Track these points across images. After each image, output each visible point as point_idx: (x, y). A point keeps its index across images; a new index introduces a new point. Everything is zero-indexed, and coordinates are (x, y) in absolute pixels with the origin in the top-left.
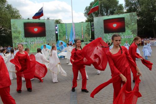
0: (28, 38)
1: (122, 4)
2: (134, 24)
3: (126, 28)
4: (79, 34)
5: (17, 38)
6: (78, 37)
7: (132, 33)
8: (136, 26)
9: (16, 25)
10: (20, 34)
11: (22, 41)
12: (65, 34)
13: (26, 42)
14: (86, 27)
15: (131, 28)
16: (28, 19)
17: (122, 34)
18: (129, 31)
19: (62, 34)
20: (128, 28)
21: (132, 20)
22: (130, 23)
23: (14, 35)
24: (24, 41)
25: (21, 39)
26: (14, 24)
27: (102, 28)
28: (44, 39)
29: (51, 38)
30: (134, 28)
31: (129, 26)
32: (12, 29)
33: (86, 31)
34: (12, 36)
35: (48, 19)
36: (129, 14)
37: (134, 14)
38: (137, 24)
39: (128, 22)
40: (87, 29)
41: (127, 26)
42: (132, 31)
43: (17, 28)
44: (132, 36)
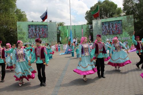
0: (32, 39)
1: (121, 8)
2: (131, 26)
3: (123, 30)
4: (79, 35)
5: (22, 38)
6: (78, 38)
7: (129, 35)
8: (133, 28)
9: (21, 27)
10: (24, 35)
11: (26, 42)
12: (67, 35)
13: (30, 42)
14: (86, 29)
15: (128, 30)
16: (32, 21)
17: (119, 36)
18: (126, 33)
19: (63, 36)
20: (126, 30)
21: (129, 22)
22: (127, 25)
23: (19, 36)
24: (28, 41)
25: (26, 39)
26: (19, 26)
27: (100, 30)
28: (46, 40)
29: (53, 39)
30: (130, 30)
31: (126, 28)
32: (18, 30)
33: (86, 33)
34: (18, 37)
35: (51, 21)
36: (126, 17)
37: (131, 17)
38: (134, 26)
39: (125, 24)
40: (87, 31)
41: (124, 28)
42: (129, 33)
43: (22, 30)
44: (129, 37)
